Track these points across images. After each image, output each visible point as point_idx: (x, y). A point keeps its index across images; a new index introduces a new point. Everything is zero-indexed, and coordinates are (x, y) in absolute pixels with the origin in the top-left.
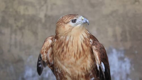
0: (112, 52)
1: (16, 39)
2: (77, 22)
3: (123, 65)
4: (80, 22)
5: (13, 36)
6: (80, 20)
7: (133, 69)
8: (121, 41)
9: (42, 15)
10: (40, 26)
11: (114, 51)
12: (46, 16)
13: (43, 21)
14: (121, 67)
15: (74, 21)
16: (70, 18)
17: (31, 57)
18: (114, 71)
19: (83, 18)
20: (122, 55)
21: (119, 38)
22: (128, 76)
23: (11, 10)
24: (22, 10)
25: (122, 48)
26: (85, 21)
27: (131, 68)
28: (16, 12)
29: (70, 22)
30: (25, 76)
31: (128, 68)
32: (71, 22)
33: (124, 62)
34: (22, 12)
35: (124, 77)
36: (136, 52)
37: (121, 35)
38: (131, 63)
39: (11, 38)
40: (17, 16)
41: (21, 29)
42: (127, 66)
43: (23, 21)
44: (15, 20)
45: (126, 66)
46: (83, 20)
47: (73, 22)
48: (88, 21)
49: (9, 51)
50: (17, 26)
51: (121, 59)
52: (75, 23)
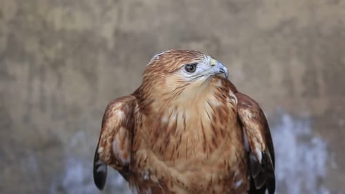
0: (281, 123)
1: (42, 90)
2: (198, 70)
3: (309, 156)
4: (205, 71)
5: (36, 83)
6: (207, 67)
7: (334, 165)
8: (304, 94)
9: (107, 31)
10: (102, 58)
11: (287, 119)
12: (117, 33)
13: (111, 45)
14: (302, 160)
15: (191, 68)
16: (180, 59)
17: (81, 134)
18: (286, 170)
19: (214, 62)
20: (307, 131)
21: (299, 88)
22: (320, 181)
23: (30, 18)
24: (57, 17)
25: (306, 114)
26: (218, 70)
27: (327, 163)
28: (44, 23)
29: (180, 69)
30: (65, 183)
31: (321, 162)
32: (184, 70)
33: (311, 146)
34: (58, 25)
35: (310, 185)
36: (341, 123)
37: (305, 81)
38: (329, 150)
39: (30, 89)
40: (46, 34)
41: (56, 65)
42: (318, 157)
43: (60, 45)
44: (42, 43)
45: (315, 158)
46: (213, 65)
47: (187, 70)
48: (225, 69)
49: (26, 119)
50: (46, 59)
51: (303, 140)
52: (194, 74)
